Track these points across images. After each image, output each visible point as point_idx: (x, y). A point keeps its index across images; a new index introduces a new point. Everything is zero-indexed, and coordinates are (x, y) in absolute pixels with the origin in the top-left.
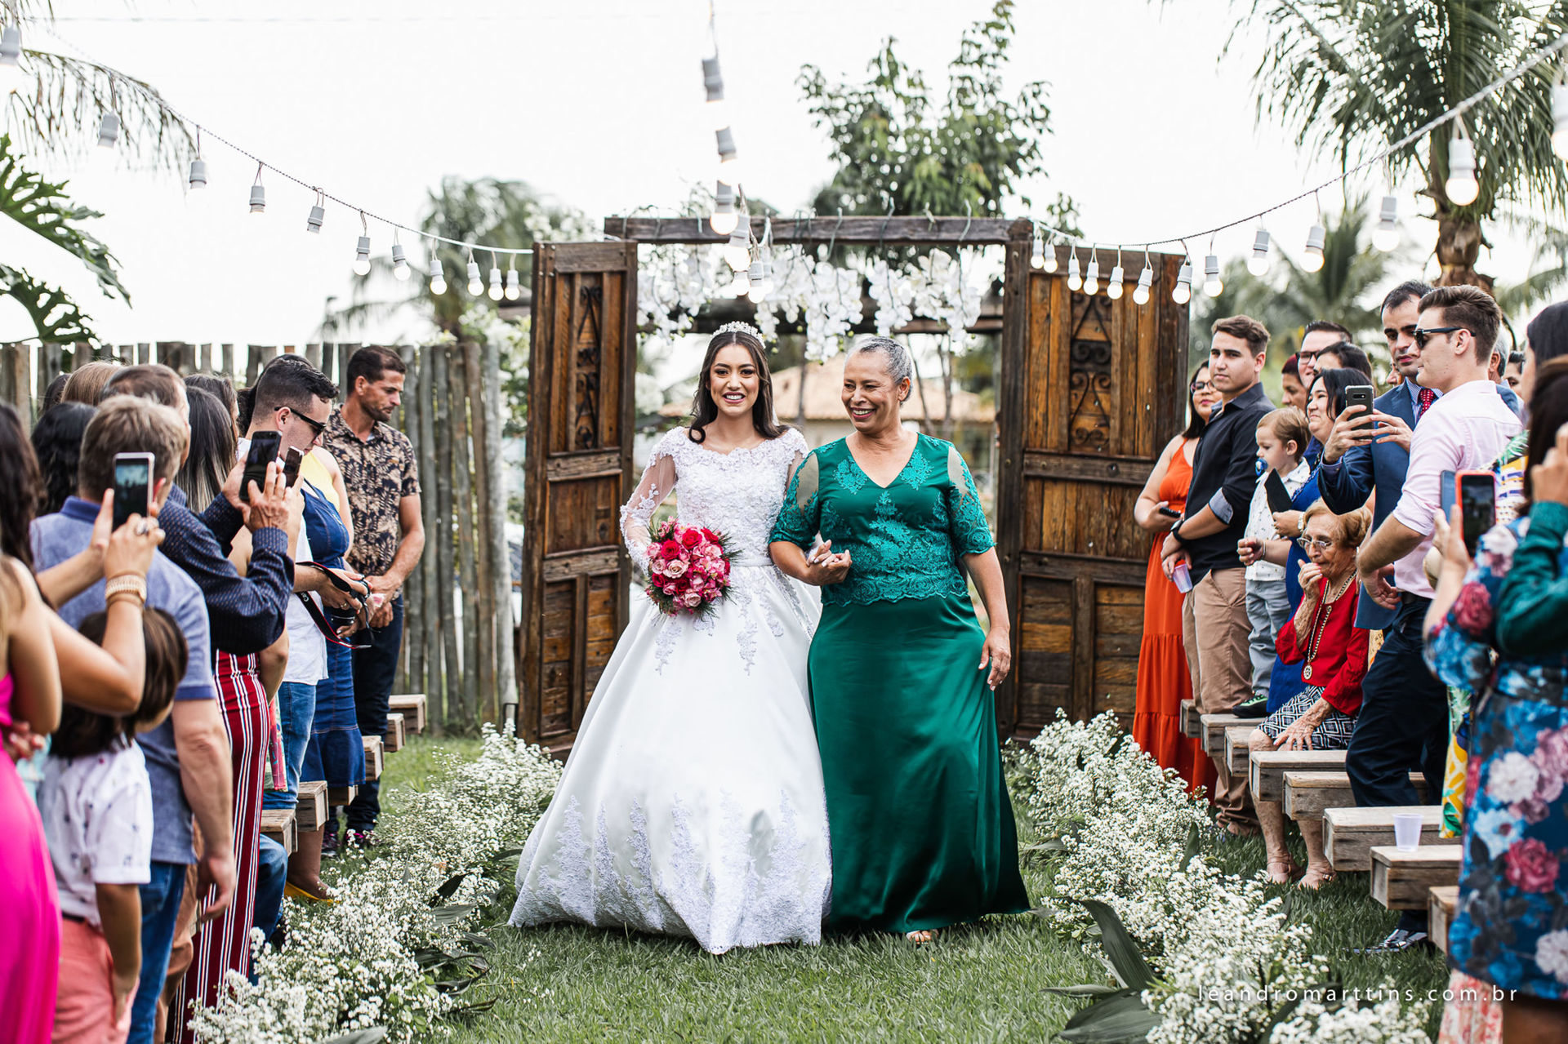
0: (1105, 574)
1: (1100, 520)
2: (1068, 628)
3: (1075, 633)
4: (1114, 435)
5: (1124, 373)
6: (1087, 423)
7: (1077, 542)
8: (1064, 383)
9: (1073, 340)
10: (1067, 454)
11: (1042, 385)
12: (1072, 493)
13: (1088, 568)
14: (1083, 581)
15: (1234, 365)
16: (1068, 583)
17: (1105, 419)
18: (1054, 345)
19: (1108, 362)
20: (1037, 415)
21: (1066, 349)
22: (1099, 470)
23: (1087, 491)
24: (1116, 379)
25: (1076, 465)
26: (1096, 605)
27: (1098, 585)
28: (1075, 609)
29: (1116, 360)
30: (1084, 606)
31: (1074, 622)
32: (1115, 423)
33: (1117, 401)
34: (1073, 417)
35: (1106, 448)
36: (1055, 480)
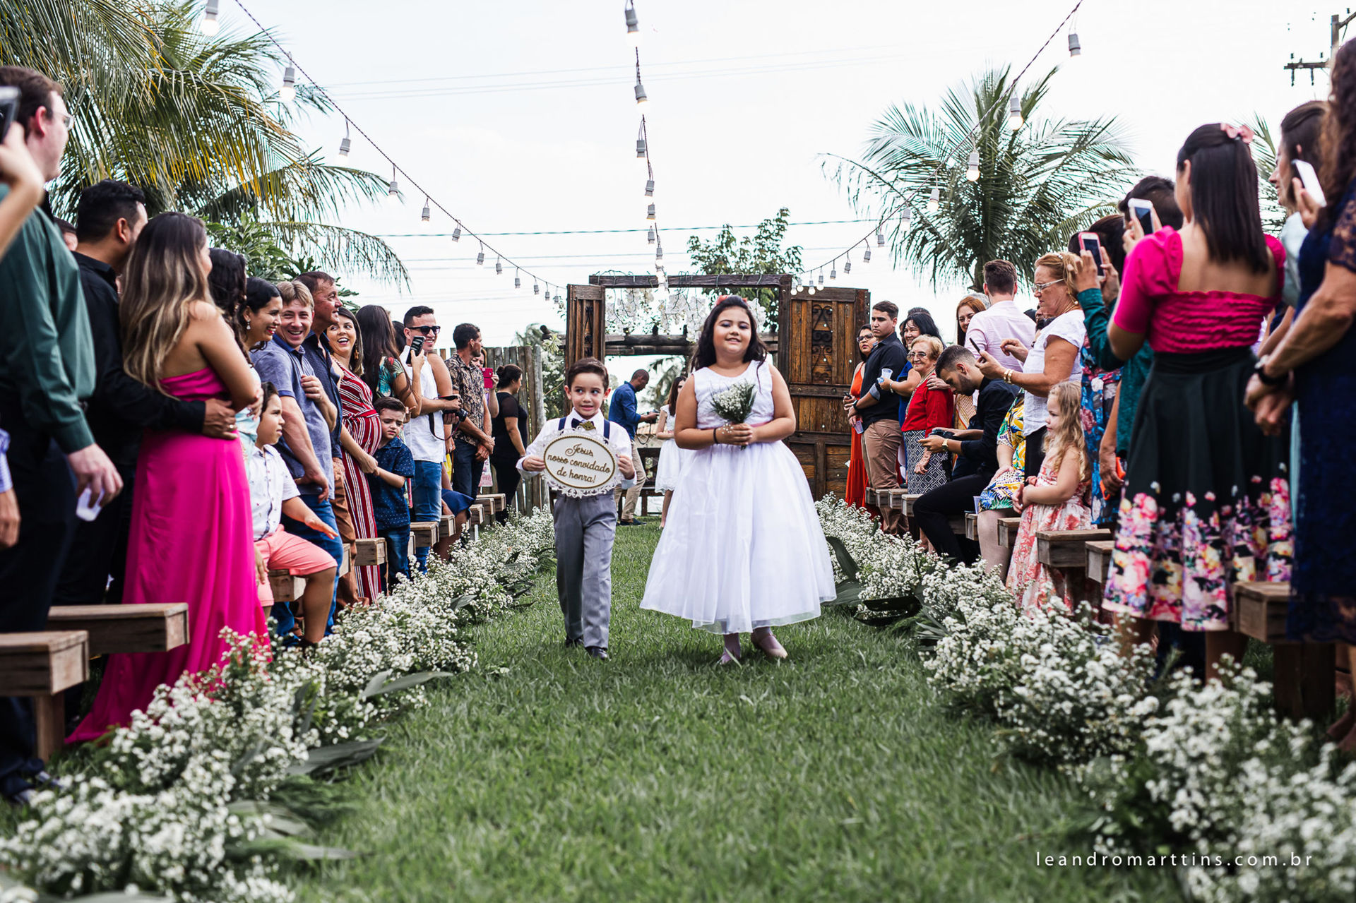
0: (831, 441)
1: (827, 415)
2: (812, 467)
3: (816, 468)
4: (834, 375)
5: (838, 345)
6: (820, 369)
7: (817, 425)
8: (809, 351)
9: (813, 331)
10: (811, 385)
11: (798, 352)
12: (814, 403)
13: (822, 438)
14: (819, 444)
15: (882, 324)
16: (813, 445)
17: (829, 367)
18: (803, 333)
19: (831, 340)
20: (796, 366)
21: (810, 335)
22: (827, 392)
23: (821, 402)
24: (835, 348)
25: (815, 389)
26: (826, 455)
27: (828, 446)
28: (816, 458)
29: (834, 340)
30: (821, 456)
31: (815, 464)
32: (834, 369)
33: (835, 359)
34: (814, 366)
35: (830, 381)
36: (805, 397)
